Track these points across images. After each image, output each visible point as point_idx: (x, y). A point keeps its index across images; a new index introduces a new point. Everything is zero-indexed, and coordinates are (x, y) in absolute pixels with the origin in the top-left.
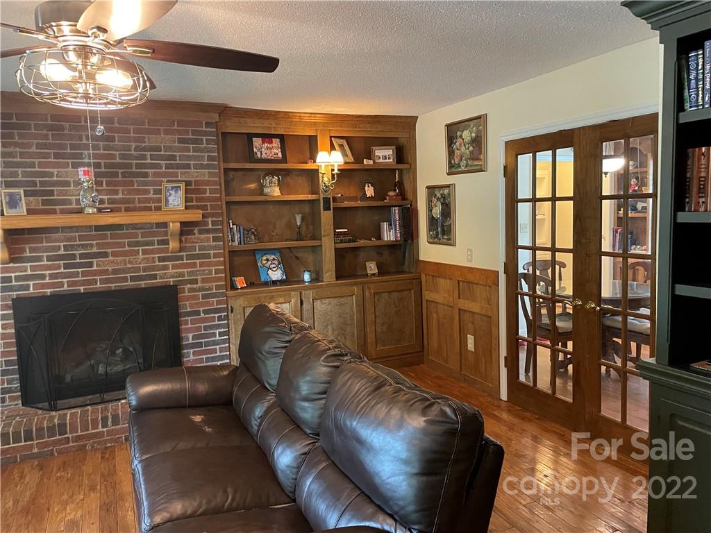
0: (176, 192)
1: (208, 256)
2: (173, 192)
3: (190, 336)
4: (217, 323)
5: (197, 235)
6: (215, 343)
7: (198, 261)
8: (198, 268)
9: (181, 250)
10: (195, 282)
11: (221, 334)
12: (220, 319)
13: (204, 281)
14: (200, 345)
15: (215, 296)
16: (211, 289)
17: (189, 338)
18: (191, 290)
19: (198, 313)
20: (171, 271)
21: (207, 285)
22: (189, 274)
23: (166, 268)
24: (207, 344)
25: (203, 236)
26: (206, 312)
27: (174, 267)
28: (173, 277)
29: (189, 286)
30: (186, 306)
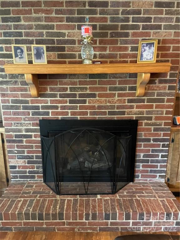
0: (150, 48)
1: (163, 101)
2: (147, 48)
3: (142, 154)
4: (161, 148)
5: (157, 84)
6: (158, 161)
7: (154, 104)
8: (154, 109)
9: (145, 94)
10: (150, 119)
11: (162, 156)
12: (164, 146)
13: (157, 118)
14: (147, 161)
15: (162, 130)
16: (160, 125)
17: (141, 156)
18: (147, 124)
19: (149, 140)
20: (135, 110)
21: (158, 122)
22: (148, 113)
23: (132, 107)
24: (152, 161)
25: (161, 85)
26: (155, 140)
27: (138, 107)
28: (135, 114)
29: (146, 121)
30: (142, 134)
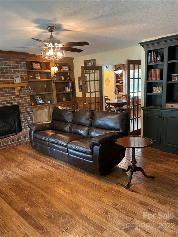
0: (18, 78)
1: (26, 96)
2: (17, 78)
3: (23, 119)
4: (29, 115)
5: (23, 91)
6: (29, 121)
7: (23, 98)
8: (24, 100)
9: (19, 95)
11: (31, 118)
12: (30, 114)
13: (25, 103)
14: (25, 121)
16: (27, 106)
17: (23, 120)
18: (22, 106)
19: (24, 112)
20: (17, 101)
22: (21, 102)
23: (15, 100)
24: (27, 121)
26: (26, 112)
27: (17, 100)
28: (17, 103)
29: (22, 105)
30: (21, 111)
